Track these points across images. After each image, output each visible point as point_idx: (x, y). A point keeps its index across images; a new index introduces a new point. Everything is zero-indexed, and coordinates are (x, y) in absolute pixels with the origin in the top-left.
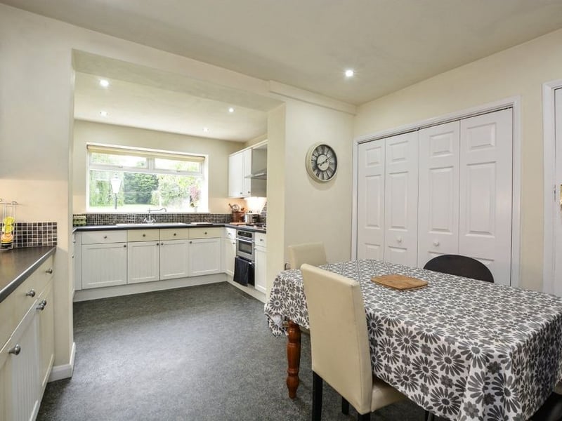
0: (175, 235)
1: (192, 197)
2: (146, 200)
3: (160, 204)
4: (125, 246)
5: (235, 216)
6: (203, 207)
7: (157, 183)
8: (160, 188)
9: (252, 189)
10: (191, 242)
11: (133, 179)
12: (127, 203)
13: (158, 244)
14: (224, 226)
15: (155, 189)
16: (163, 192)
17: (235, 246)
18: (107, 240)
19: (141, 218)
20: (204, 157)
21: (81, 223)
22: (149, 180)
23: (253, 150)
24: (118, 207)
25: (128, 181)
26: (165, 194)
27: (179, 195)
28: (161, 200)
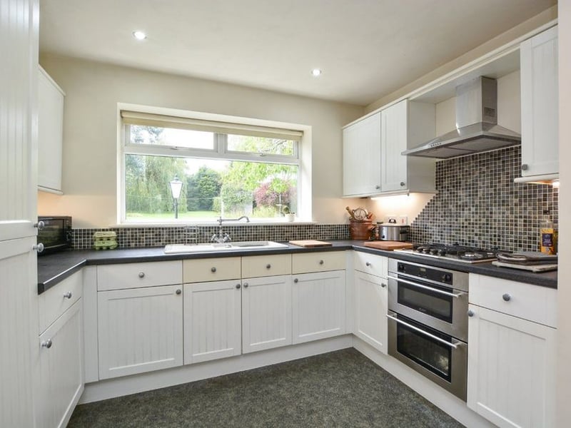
0: (269, 267)
1: (257, 202)
2: (207, 206)
3: (222, 210)
4: (178, 293)
5: (357, 229)
6: (304, 214)
7: (218, 189)
8: (222, 193)
9: (409, 178)
10: (296, 281)
11: (196, 186)
12: (190, 211)
13: (238, 287)
14: (351, 248)
15: (216, 195)
16: (225, 197)
17: (385, 291)
18: (145, 282)
19: (207, 234)
20: (302, 132)
21: (107, 244)
22: (211, 186)
23: (411, 103)
24: (178, 214)
25: (191, 188)
26: (227, 200)
27: (242, 201)
28: (223, 206)
